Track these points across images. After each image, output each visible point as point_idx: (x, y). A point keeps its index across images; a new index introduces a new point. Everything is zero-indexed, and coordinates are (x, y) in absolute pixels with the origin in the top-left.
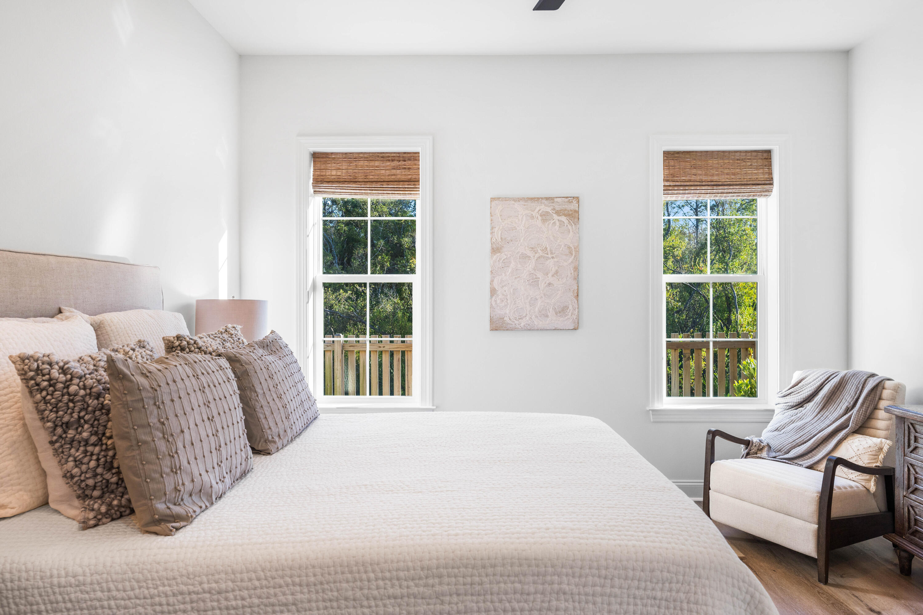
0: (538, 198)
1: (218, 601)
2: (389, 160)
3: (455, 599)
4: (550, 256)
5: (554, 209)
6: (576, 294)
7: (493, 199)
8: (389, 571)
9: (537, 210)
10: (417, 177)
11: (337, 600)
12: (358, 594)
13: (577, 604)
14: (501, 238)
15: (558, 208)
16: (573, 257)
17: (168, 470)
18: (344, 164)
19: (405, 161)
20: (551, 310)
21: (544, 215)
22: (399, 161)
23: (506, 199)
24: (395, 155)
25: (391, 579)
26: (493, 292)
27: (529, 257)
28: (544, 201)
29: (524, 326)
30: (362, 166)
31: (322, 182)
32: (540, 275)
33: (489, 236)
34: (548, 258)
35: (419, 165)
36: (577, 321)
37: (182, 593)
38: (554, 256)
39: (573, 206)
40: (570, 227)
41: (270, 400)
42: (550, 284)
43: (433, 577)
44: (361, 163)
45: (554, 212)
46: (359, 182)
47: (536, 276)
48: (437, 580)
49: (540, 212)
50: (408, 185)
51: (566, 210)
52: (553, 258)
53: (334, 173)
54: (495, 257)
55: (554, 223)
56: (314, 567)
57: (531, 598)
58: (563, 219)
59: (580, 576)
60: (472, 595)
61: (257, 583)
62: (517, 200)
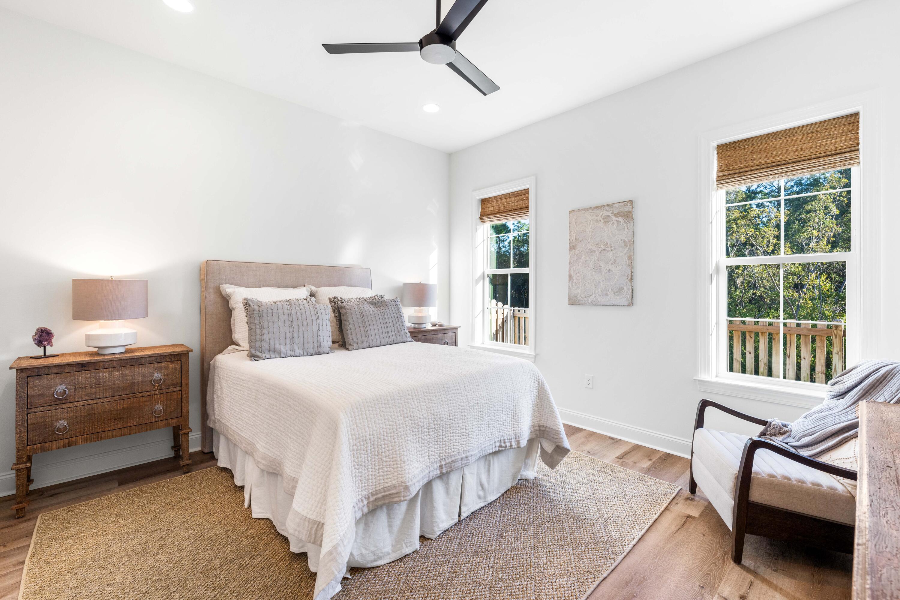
0: (601, 206)
2: (515, 196)
4: (609, 249)
5: (613, 213)
6: (630, 278)
7: (571, 212)
9: (600, 215)
10: (528, 204)
14: (576, 239)
15: (616, 211)
16: (627, 249)
18: (495, 203)
19: (523, 195)
20: (610, 290)
21: (606, 218)
22: (520, 196)
23: (579, 210)
24: (518, 192)
26: (570, 277)
27: (595, 251)
28: (606, 208)
29: (591, 302)
30: (504, 202)
31: (484, 215)
32: (602, 264)
33: (568, 238)
34: (608, 251)
35: (529, 197)
36: (631, 299)
38: (613, 248)
39: (628, 208)
40: (625, 225)
42: (609, 270)
45: (613, 215)
46: (501, 212)
47: (599, 264)
49: (603, 216)
50: (524, 211)
51: (622, 212)
52: (612, 250)
54: (572, 253)
55: (613, 223)
58: (620, 219)
62: (586, 210)
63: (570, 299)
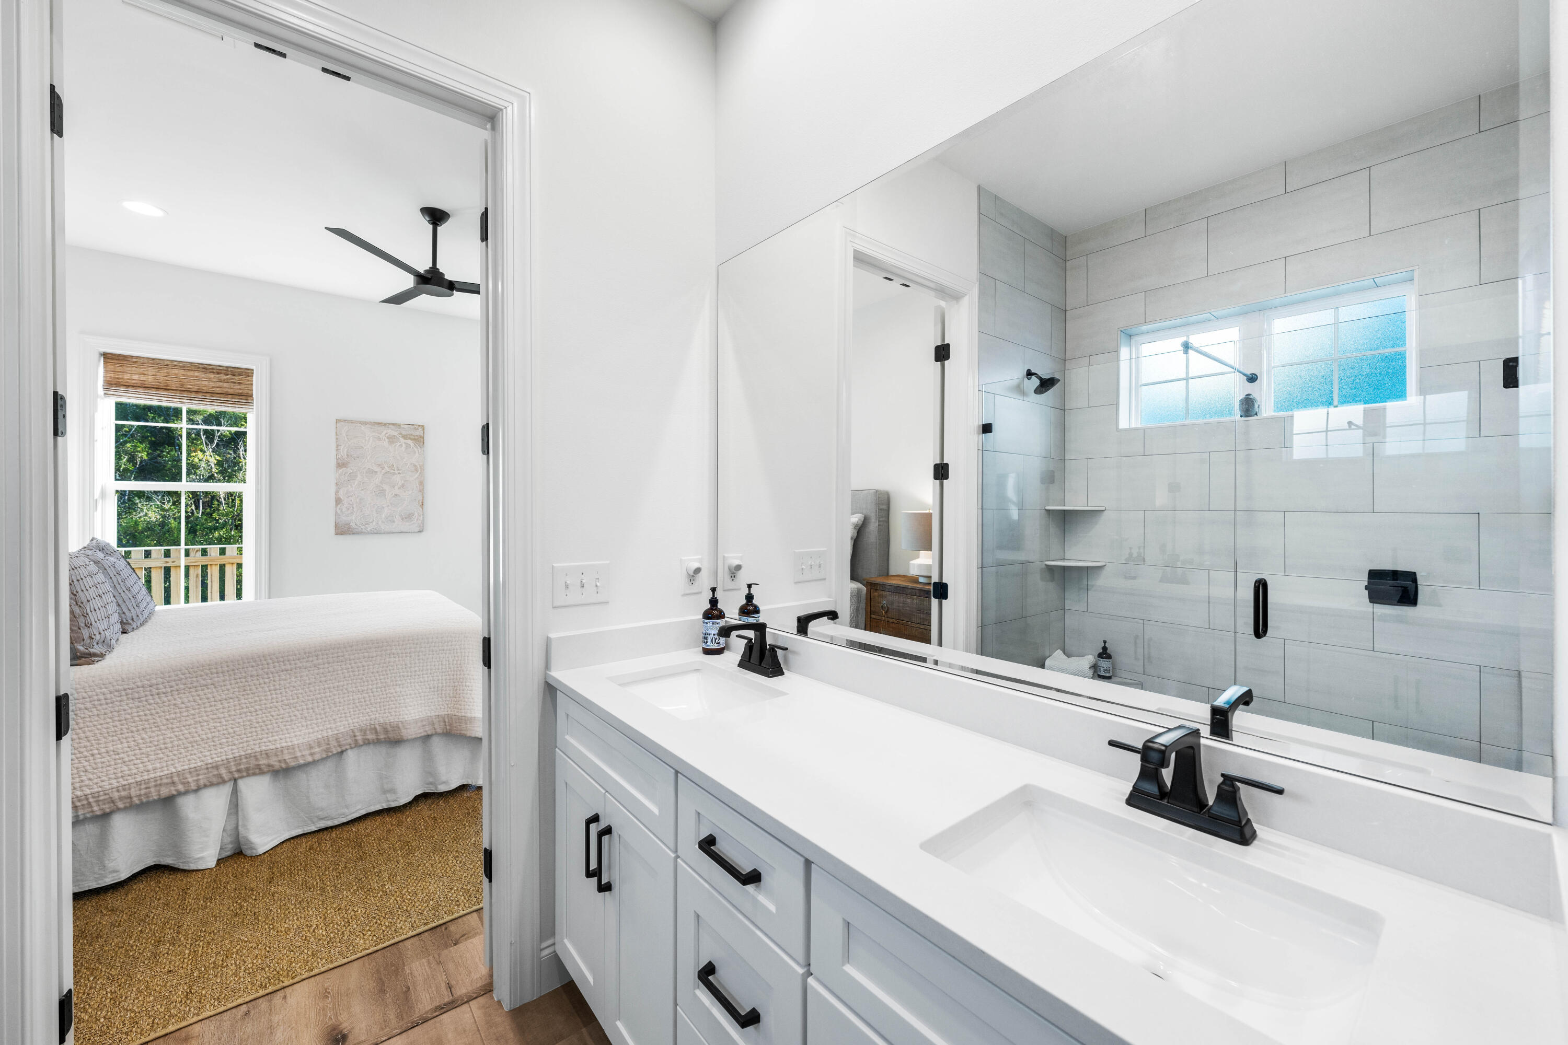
0: (385, 424)
1: (150, 691)
2: (214, 373)
3: (327, 665)
4: (396, 472)
5: (400, 434)
6: (421, 504)
7: (338, 421)
8: (282, 657)
9: (383, 433)
10: (250, 392)
11: (245, 677)
12: (260, 672)
13: (400, 658)
14: (347, 455)
15: (404, 433)
16: (418, 474)
17: (83, 625)
18: (150, 369)
19: (234, 375)
20: (397, 517)
21: (391, 438)
22: (227, 375)
23: (352, 422)
24: (221, 368)
25: (283, 662)
26: (338, 501)
27: (376, 472)
28: (391, 426)
29: (371, 530)
30: (176, 375)
31: (118, 385)
32: (386, 487)
33: (334, 453)
34: (394, 474)
35: (252, 381)
36: (422, 525)
37: (118, 691)
38: (400, 472)
39: (419, 432)
40: (416, 449)
42: (396, 495)
43: (312, 656)
44: (176, 371)
45: (401, 436)
46: (173, 390)
47: (383, 488)
48: (315, 658)
49: (387, 435)
50: (238, 399)
51: (411, 435)
52: (399, 473)
53: (136, 377)
54: (341, 471)
55: (401, 445)
56: (227, 662)
57: (374, 659)
58: (409, 442)
59: (403, 645)
60: (338, 662)
61: (183, 677)
62: (365, 423)
63: (337, 528)
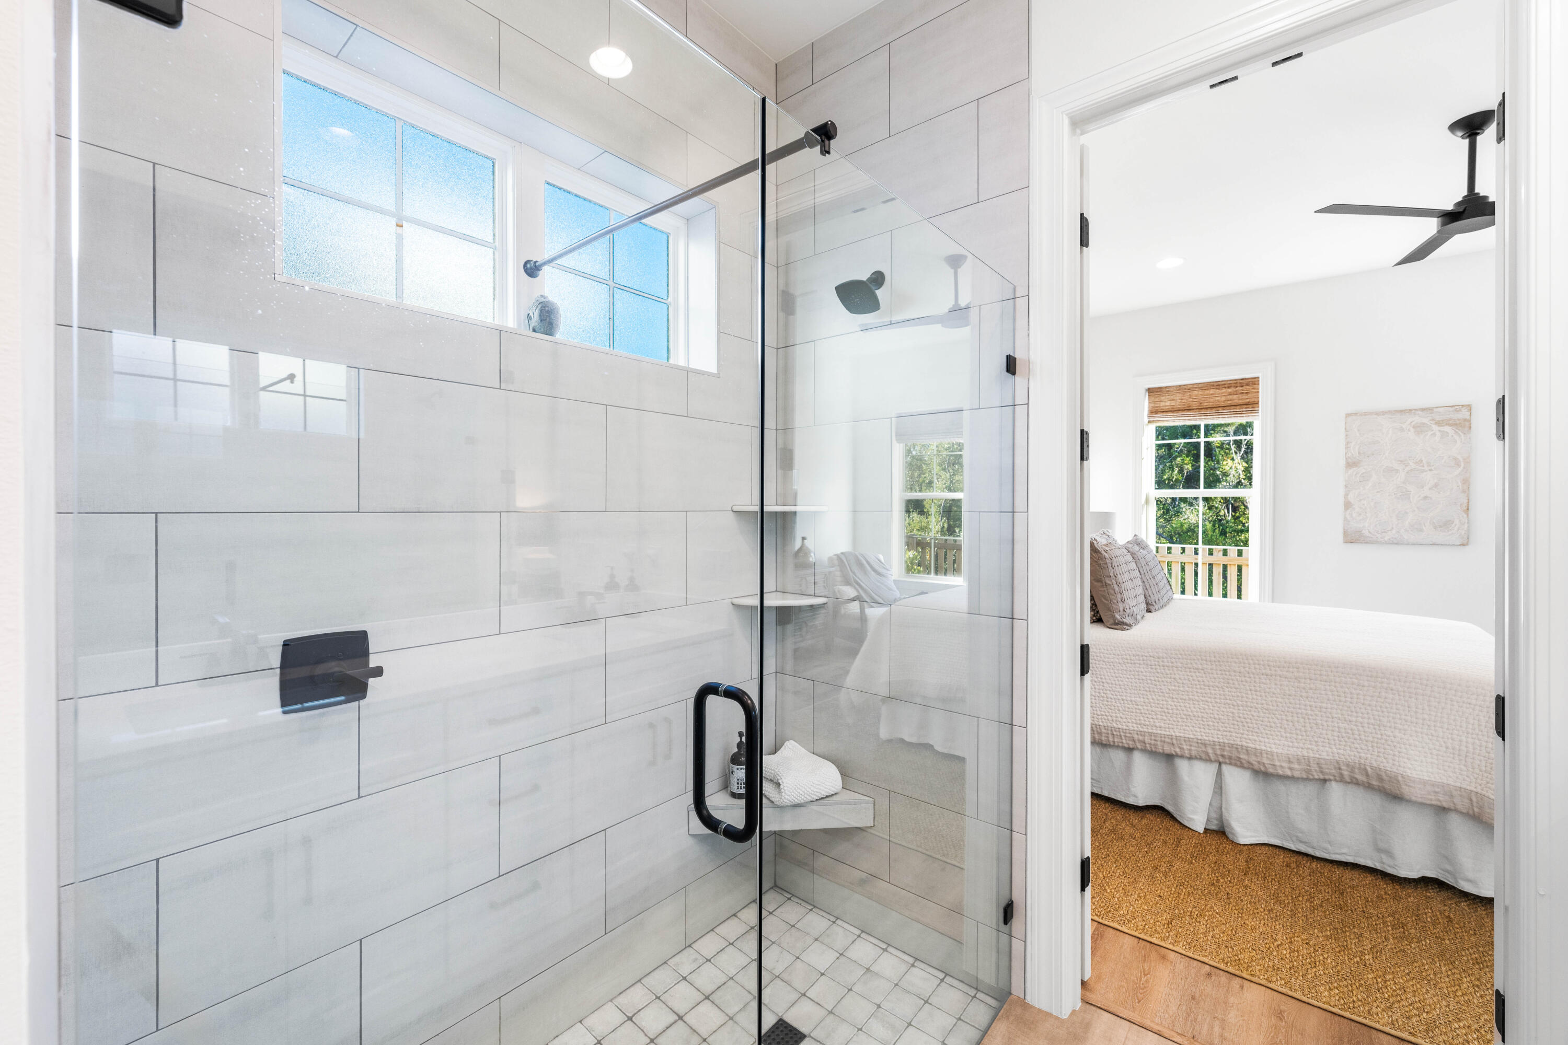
0: (1411, 410)
1: (1158, 662)
2: (1225, 387)
3: (1308, 681)
4: (1426, 468)
5: (1433, 420)
6: (1465, 508)
7: (1348, 415)
8: (1263, 661)
9: (1408, 422)
10: (1256, 400)
11: (1229, 671)
12: (1242, 670)
13: (1402, 697)
14: (1359, 453)
15: (1438, 418)
16: (1460, 469)
17: (1120, 600)
18: (1178, 395)
19: (1242, 386)
20: (1428, 524)
21: (1419, 427)
22: (1236, 387)
23: (1366, 414)
24: (1231, 382)
25: (1264, 665)
26: (1348, 505)
27: (1397, 471)
28: (1419, 412)
29: (1389, 539)
30: (1196, 396)
31: (1156, 412)
32: (1411, 488)
33: (1343, 451)
34: (1424, 471)
35: (1258, 389)
36: (1466, 537)
37: (1138, 655)
38: (1433, 468)
39: (1464, 414)
40: (1456, 437)
41: (1148, 578)
42: (1425, 498)
43: (1293, 668)
44: (1196, 393)
45: (1434, 422)
46: (1193, 409)
47: (1406, 489)
48: (1296, 670)
49: (1413, 424)
50: (1246, 408)
51: (1450, 419)
52: (1430, 469)
53: (1168, 403)
54: (1350, 471)
55: (1434, 434)
56: (1214, 653)
57: (1366, 688)
58: (1448, 429)
59: (1405, 682)
60: (1321, 681)
61: (1180, 656)
62: (1383, 413)
63: (1345, 533)
